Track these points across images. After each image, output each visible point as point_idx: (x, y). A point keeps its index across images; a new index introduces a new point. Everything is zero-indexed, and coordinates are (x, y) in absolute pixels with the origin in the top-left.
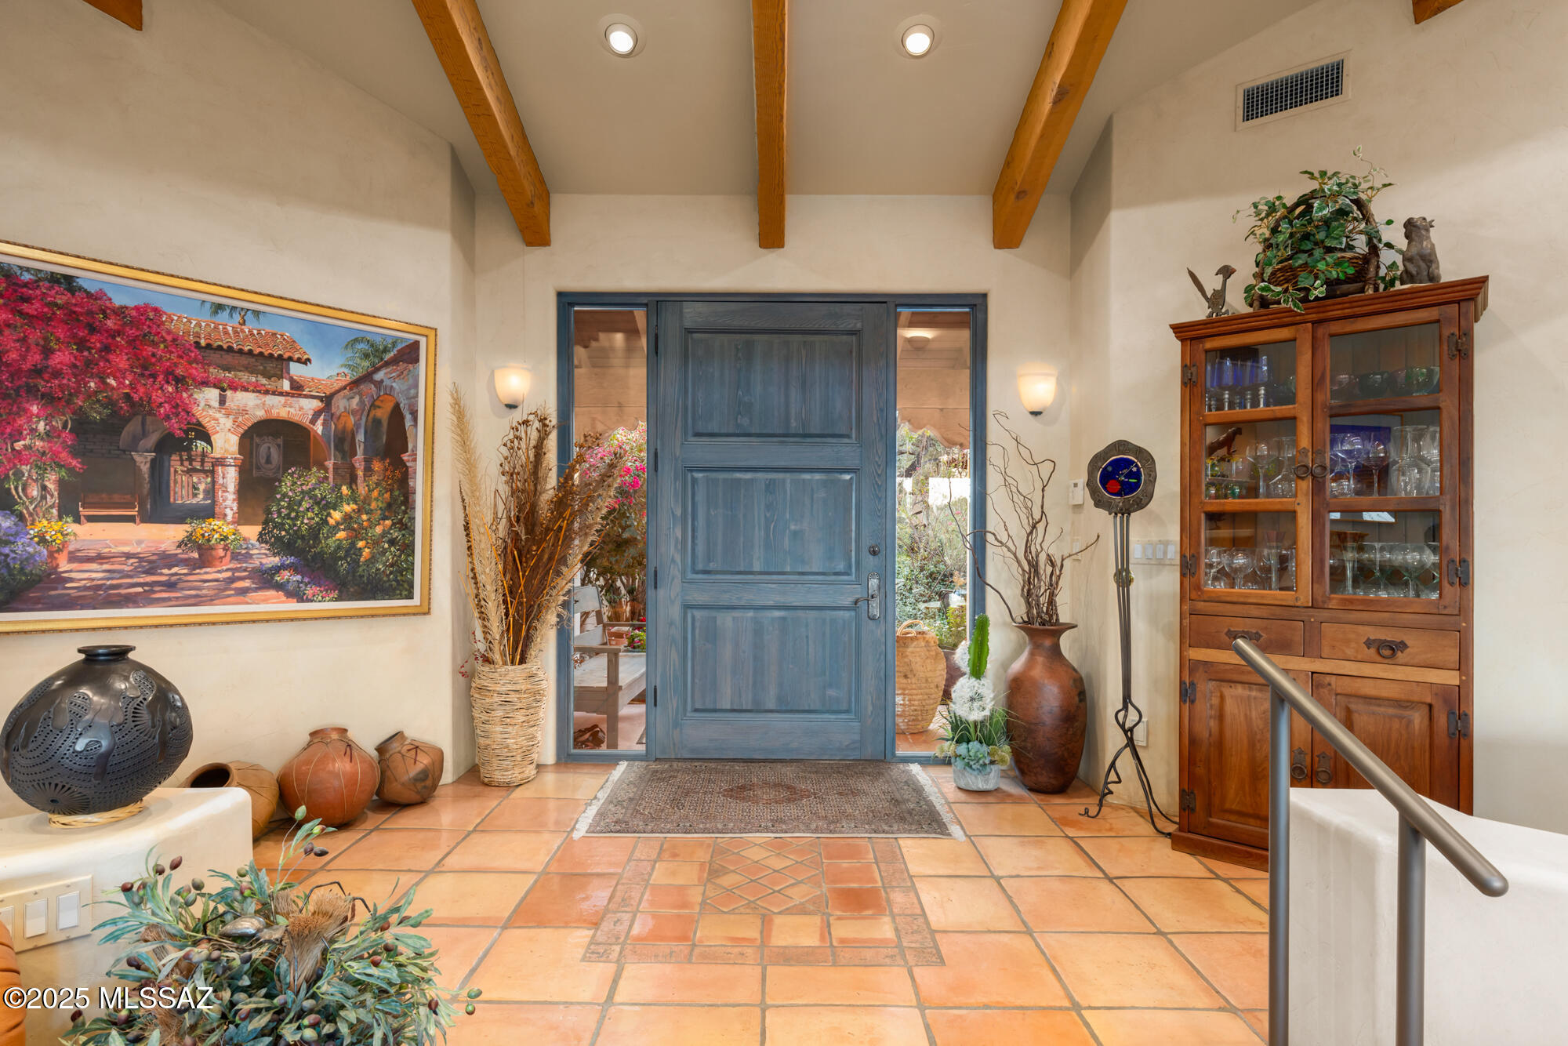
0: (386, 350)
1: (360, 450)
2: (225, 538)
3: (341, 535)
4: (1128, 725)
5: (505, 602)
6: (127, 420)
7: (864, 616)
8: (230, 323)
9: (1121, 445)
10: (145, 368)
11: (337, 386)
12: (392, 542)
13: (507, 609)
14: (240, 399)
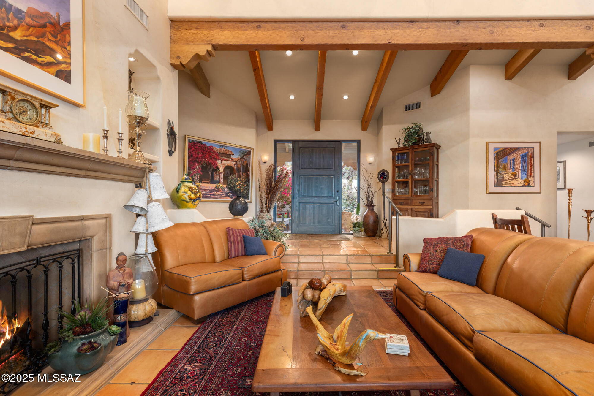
0: (245, 152)
1: (241, 171)
2: (221, 187)
3: (238, 187)
4: (384, 222)
5: (266, 200)
6: (208, 166)
7: (335, 204)
8: (222, 148)
9: (383, 170)
10: (211, 156)
11: (238, 159)
12: (246, 189)
13: (267, 202)
14: (224, 162)
